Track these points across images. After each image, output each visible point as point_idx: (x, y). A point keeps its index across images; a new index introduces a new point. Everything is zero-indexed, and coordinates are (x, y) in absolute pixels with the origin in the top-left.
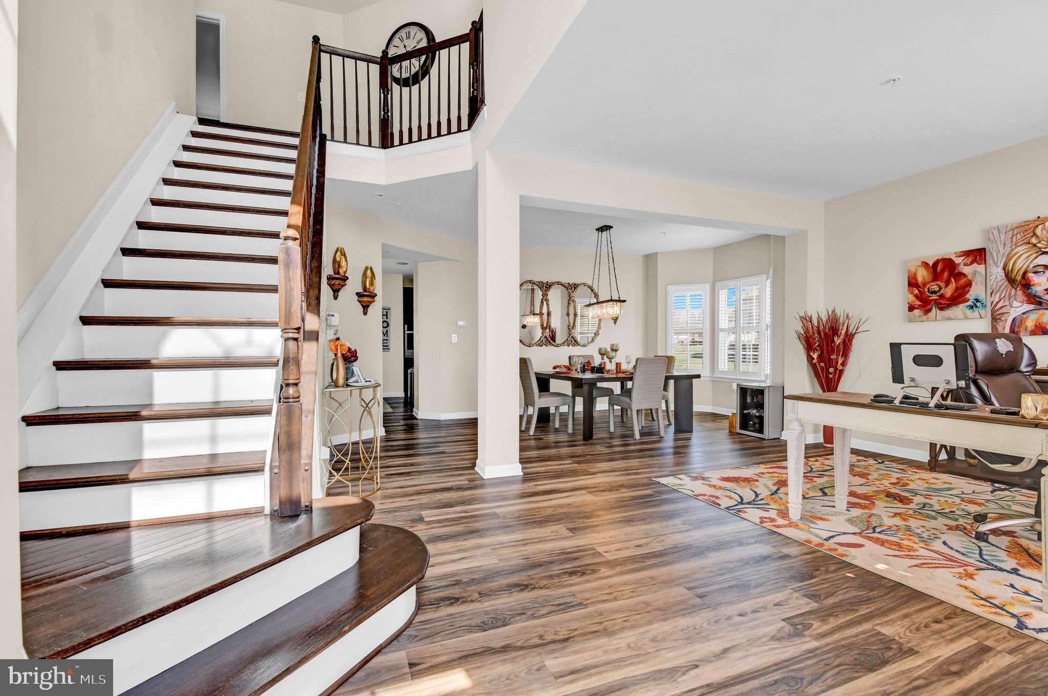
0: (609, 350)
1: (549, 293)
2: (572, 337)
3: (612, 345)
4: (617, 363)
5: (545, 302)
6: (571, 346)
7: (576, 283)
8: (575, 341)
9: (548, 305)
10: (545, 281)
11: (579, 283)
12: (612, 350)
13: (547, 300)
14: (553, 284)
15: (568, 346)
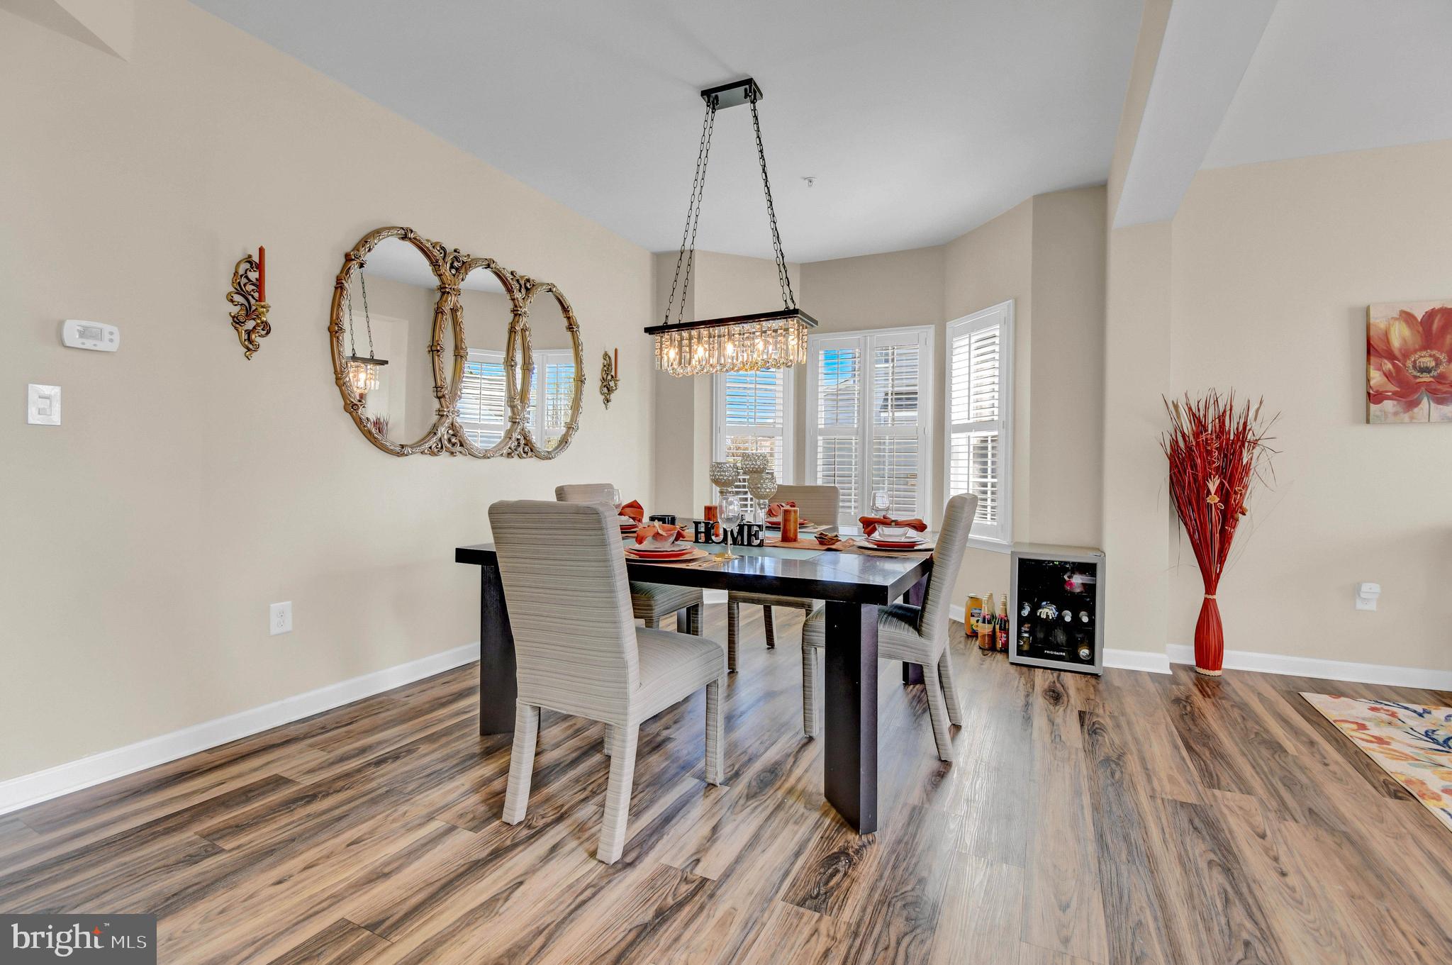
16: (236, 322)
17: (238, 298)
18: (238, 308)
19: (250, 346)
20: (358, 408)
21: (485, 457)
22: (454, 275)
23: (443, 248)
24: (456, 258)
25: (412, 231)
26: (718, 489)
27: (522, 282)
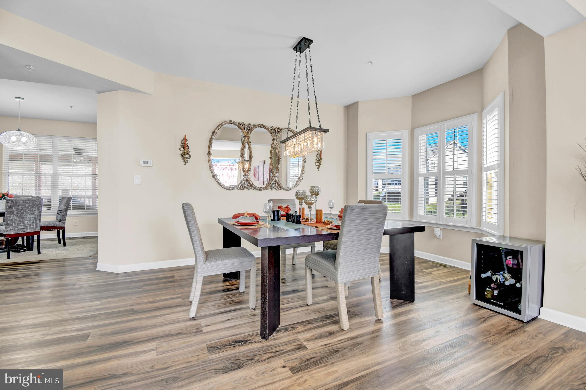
0: (308, 193)
1: (251, 135)
2: (276, 181)
3: (312, 188)
4: (317, 211)
5: (246, 144)
6: (274, 190)
7: (280, 127)
8: (279, 185)
9: (249, 147)
10: (247, 123)
11: (283, 127)
12: (312, 193)
13: (249, 143)
14: (256, 126)
15: (272, 189)
16: (182, 155)
17: (182, 149)
18: (182, 152)
19: (186, 162)
20: (215, 176)
21: (260, 190)
22: (248, 132)
23: (244, 124)
24: (249, 127)
25: (232, 121)
26: (299, 201)
27: (276, 130)
